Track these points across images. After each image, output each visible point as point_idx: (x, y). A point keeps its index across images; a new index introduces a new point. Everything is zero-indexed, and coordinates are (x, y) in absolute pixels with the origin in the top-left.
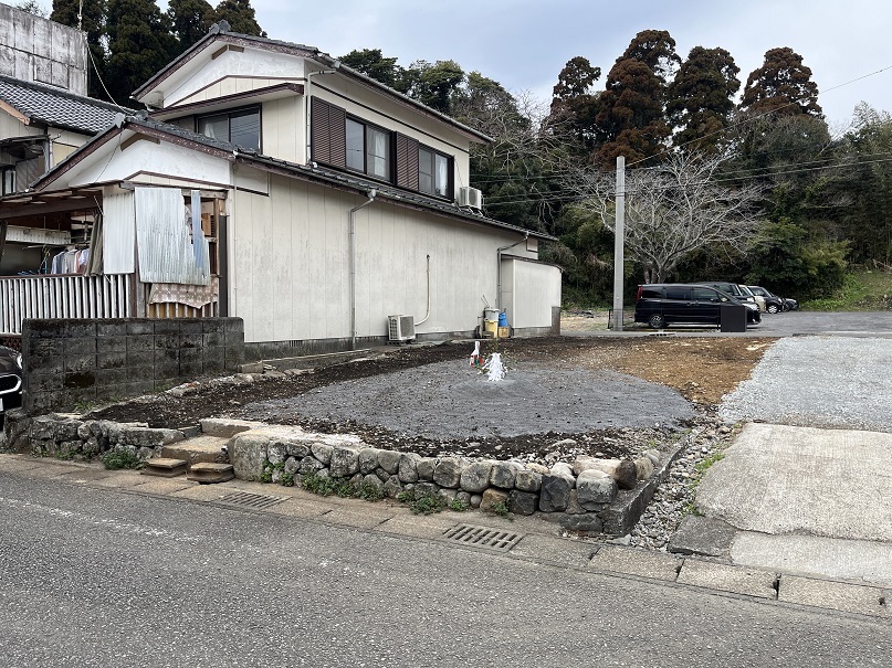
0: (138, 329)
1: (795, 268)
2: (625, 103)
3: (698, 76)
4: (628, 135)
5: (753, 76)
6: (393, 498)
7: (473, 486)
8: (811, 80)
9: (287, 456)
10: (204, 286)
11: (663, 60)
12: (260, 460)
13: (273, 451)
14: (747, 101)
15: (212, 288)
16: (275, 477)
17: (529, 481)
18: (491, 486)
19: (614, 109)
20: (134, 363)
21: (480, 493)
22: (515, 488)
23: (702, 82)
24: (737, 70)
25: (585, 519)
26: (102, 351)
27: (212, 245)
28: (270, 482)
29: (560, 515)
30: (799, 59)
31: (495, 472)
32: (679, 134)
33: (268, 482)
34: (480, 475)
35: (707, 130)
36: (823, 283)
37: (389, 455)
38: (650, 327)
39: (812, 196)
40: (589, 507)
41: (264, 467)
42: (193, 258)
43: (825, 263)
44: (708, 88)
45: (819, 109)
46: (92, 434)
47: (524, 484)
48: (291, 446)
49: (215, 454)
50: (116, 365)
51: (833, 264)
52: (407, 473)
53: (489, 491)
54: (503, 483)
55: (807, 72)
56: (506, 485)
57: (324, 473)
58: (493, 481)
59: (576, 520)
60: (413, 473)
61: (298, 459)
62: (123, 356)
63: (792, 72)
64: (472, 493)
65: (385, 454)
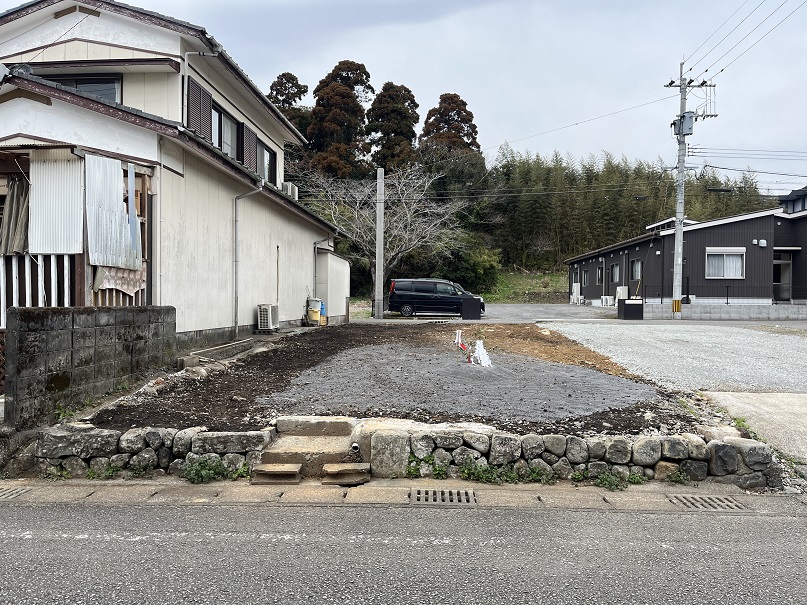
0: (104, 319)
1: (467, 269)
2: (334, 120)
3: (391, 106)
4: (338, 149)
5: (431, 113)
6: (566, 479)
7: (649, 460)
8: (473, 122)
9: (436, 447)
10: (135, 271)
11: (359, 89)
12: (406, 455)
13: (420, 445)
14: (427, 132)
15: (142, 274)
16: (424, 470)
17: (704, 451)
18: (663, 458)
19: (325, 124)
20: (100, 360)
21: (652, 467)
22: (690, 458)
23: (393, 111)
24: (417, 106)
25: (753, 478)
26: (76, 346)
27: (142, 224)
28: (418, 476)
29: (732, 477)
30: (465, 104)
31: (667, 446)
32: (377, 153)
33: (417, 477)
34: (653, 450)
35: (401, 152)
36: (485, 281)
37: (558, 439)
38: (402, 315)
39: (478, 213)
40: (756, 467)
41: (410, 462)
42: (129, 239)
43: (487, 265)
44: (399, 117)
45: (478, 147)
46: (147, 445)
47: (700, 454)
48: (441, 438)
49: (340, 454)
50: (87, 362)
51: (492, 267)
52: (577, 454)
53: (663, 463)
54: (679, 455)
55: (470, 116)
56: (681, 456)
57: (483, 462)
58: (667, 453)
59: (746, 479)
60: (586, 454)
61: (450, 450)
62: (92, 351)
63: (459, 114)
64: (646, 466)
65: (554, 438)
